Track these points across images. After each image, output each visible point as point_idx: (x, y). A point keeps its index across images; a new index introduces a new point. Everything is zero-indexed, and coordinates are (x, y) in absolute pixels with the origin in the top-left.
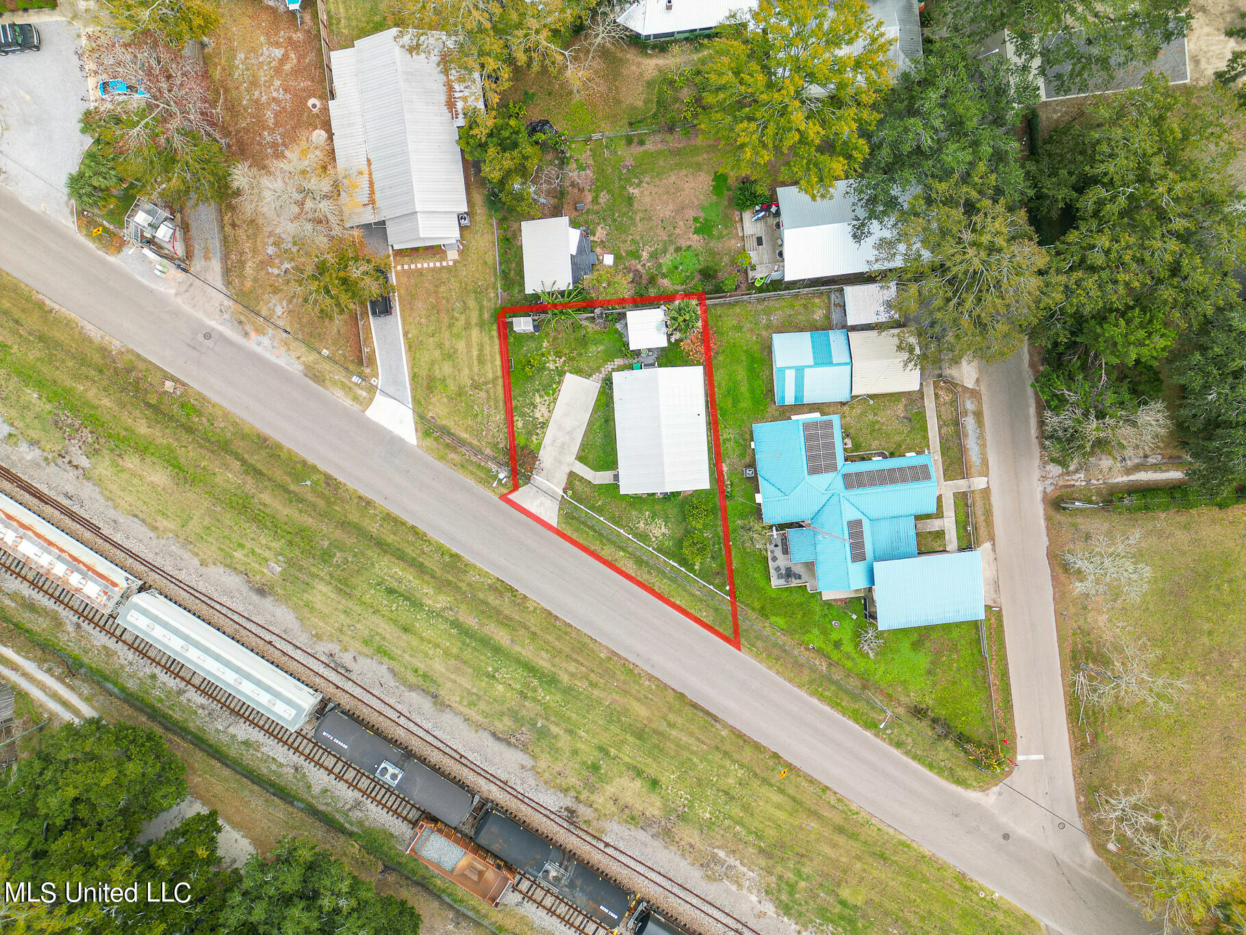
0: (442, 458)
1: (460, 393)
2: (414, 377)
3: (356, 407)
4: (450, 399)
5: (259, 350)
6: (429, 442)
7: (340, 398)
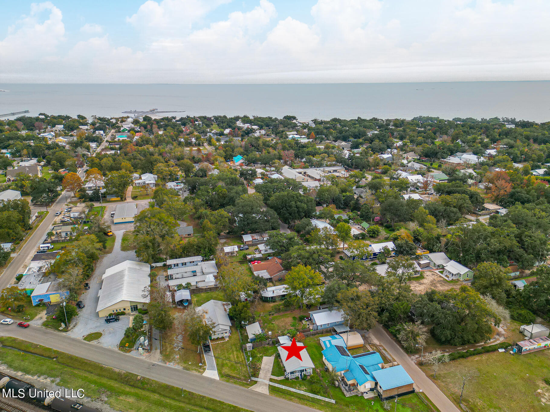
0: (228, 382)
1: (232, 365)
2: (217, 365)
3: (199, 374)
4: (229, 367)
5: (169, 366)
6: (224, 378)
7: (195, 373)
